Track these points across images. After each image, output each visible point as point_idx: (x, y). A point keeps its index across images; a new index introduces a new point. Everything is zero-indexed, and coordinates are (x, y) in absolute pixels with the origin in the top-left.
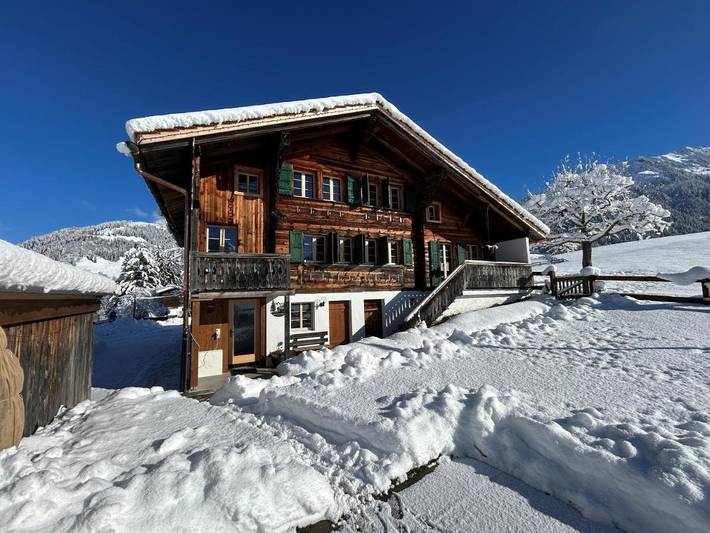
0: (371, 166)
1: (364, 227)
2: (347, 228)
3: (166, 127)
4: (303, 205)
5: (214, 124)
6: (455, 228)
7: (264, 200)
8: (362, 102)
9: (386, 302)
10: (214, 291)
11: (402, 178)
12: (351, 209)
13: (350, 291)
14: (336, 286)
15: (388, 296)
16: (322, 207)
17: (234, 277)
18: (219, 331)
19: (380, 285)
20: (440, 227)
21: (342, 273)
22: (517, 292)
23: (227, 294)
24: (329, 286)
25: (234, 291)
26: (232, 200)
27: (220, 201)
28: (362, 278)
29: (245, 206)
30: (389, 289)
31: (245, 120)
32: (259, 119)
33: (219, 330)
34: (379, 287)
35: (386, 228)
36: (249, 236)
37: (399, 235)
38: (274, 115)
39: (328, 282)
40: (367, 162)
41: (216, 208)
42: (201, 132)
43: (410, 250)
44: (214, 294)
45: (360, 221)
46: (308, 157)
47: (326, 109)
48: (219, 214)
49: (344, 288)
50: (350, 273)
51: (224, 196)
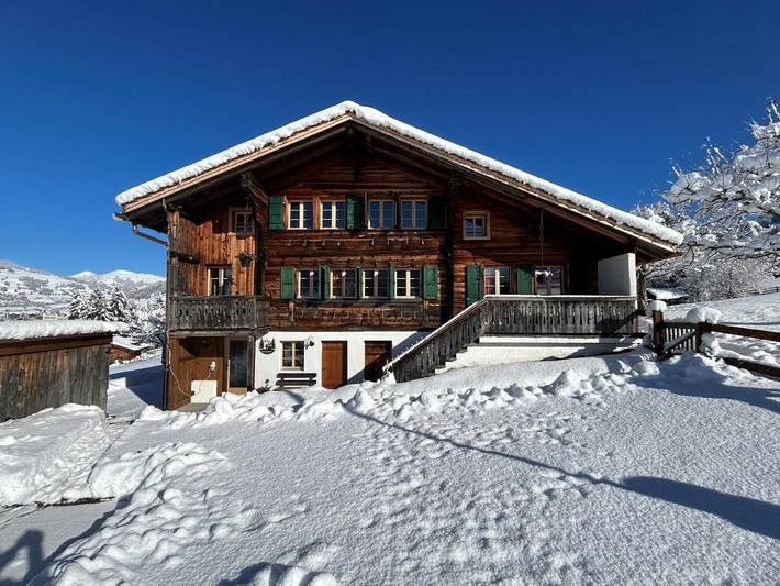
0: (383, 179)
1: (368, 255)
2: (347, 258)
3: (140, 195)
4: (296, 238)
5: (176, 183)
6: (518, 244)
7: (255, 237)
8: (325, 118)
9: (394, 345)
10: (187, 330)
11: (428, 187)
12: (352, 236)
13: (348, 330)
14: (330, 324)
15: (397, 338)
16: (317, 237)
17: (203, 317)
18: (213, 365)
19: (388, 323)
20: (486, 245)
21: (339, 310)
22: (596, 340)
23: (197, 333)
24: (322, 324)
25: (202, 330)
26: (226, 241)
27: (216, 243)
28: (365, 315)
29: (238, 246)
30: (401, 328)
31: (203, 173)
32: (214, 168)
33: (214, 363)
34: (387, 326)
35: (400, 254)
36: (242, 275)
37: (418, 262)
38: (229, 161)
39: (323, 320)
40: (378, 175)
41: (213, 252)
42: (167, 193)
43: (434, 279)
44: (186, 332)
45: (364, 248)
46: (302, 184)
47: (282, 140)
48: (216, 256)
49: (341, 326)
50: (348, 310)
51: (220, 239)
